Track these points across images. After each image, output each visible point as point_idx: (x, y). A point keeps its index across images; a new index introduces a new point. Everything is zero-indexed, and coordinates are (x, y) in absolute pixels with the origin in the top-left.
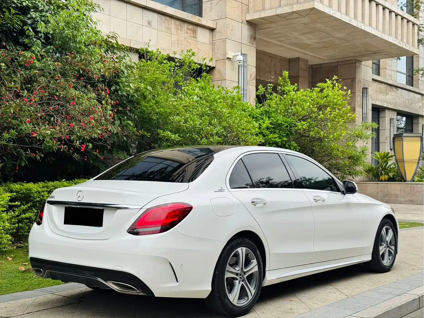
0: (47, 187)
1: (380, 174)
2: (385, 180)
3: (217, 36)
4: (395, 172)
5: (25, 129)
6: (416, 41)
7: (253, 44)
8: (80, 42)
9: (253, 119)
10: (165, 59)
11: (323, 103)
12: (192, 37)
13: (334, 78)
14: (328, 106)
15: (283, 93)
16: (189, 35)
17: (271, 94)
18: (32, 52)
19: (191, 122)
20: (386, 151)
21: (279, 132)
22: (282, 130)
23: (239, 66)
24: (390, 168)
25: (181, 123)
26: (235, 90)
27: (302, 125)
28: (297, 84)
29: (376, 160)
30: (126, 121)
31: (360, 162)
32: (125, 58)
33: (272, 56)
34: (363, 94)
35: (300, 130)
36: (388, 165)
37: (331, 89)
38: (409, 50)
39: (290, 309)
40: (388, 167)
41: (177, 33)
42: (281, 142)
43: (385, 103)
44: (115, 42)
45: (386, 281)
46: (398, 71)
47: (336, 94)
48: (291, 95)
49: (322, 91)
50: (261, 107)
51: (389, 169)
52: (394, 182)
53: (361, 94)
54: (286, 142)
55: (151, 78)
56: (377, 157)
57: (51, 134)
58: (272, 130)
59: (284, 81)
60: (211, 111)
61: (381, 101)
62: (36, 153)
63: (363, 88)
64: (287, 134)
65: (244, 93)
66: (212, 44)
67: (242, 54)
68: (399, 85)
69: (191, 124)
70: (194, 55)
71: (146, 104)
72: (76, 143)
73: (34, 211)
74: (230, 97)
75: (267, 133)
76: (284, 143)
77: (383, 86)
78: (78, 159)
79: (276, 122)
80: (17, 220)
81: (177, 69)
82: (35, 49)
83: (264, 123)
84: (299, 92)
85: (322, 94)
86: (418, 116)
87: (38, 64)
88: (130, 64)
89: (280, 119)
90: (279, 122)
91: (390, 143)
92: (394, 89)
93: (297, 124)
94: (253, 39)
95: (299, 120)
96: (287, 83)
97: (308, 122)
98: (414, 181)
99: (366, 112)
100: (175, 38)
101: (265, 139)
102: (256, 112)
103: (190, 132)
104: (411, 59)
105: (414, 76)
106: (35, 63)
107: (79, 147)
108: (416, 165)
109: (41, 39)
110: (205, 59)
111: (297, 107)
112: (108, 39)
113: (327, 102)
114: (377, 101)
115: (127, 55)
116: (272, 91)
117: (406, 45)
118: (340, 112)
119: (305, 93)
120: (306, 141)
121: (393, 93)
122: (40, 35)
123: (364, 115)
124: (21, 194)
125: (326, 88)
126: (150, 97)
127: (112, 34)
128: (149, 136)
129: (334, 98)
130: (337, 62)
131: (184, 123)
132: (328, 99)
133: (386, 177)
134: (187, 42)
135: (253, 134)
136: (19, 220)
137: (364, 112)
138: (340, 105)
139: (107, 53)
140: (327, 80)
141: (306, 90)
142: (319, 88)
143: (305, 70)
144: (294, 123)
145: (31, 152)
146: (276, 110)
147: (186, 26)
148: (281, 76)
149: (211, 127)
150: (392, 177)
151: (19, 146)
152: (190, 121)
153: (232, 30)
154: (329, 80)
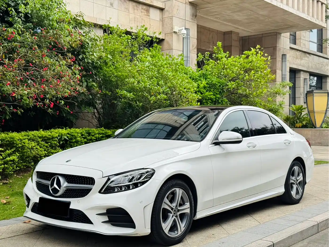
0: (28, 136)
1: (295, 122)
2: (299, 127)
3: (166, 14)
4: (307, 121)
5: (7, 90)
6: (324, 17)
7: (194, 21)
8: (52, 20)
9: (192, 80)
10: (123, 33)
11: (248, 67)
12: (146, 15)
13: (257, 47)
14: (252, 70)
15: (217, 59)
16: (143, 14)
17: (208, 60)
18: (14, 28)
19: (143, 83)
20: (301, 104)
21: (214, 90)
22: (215, 89)
23: (183, 38)
24: (304, 118)
25: (135, 84)
26: (180, 58)
27: (232, 85)
28: (228, 52)
29: (292, 111)
30: (91, 83)
31: (278, 113)
32: (91, 32)
33: (210, 30)
34: (282, 59)
35: (230, 89)
36: (302, 116)
37: (255, 56)
38: (319, 24)
39: (213, 234)
40: (302, 117)
41: (134, 12)
42: (215, 99)
43: (300, 67)
44: (82, 19)
45: (292, 210)
46: (310, 41)
47: (259, 59)
48: (223, 61)
49: (247, 57)
50: (200, 71)
51: (302, 118)
52: (306, 128)
53: (281, 60)
54: (219, 98)
55: (111, 48)
56: (293, 109)
57: (27, 94)
58: (208, 89)
59: (218, 50)
60: (159, 74)
61: (297, 64)
62: (17, 109)
63: (282, 55)
64: (220, 92)
65: (187, 60)
66: (162, 20)
67: (185, 29)
68: (311, 52)
69: (143, 85)
70: (146, 30)
71: (107, 69)
72: (47, 101)
73: (17, 155)
74: (174, 63)
75: (204, 91)
76: (217, 99)
77: (298, 53)
78: (52, 113)
79: (211, 83)
80: (3, 162)
81: (133, 41)
82: (17, 26)
83: (201, 83)
84: (230, 59)
85: (248, 60)
86: (326, 76)
87: (19, 38)
88: (94, 37)
89: (215, 80)
90: (214, 82)
91: (304, 98)
92: (308, 55)
93: (228, 84)
94: (194, 17)
95: (230, 81)
96: (220, 51)
97: (237, 82)
98: (322, 128)
99: (284, 74)
100: (132, 16)
101: (202, 96)
102: (195, 75)
103: (142, 91)
104: (321, 31)
105: (323, 44)
106: (17, 37)
107: (48, 104)
108: (324, 115)
109: (22, 18)
110: (155, 33)
111: (228, 70)
112: (76, 17)
113: (251, 66)
114: (293, 65)
115: (91, 30)
116: (209, 58)
117: (316, 20)
118: (262, 74)
119: (234, 59)
120: (236, 97)
121: (306, 58)
122: (20, 15)
123: (283, 76)
124: (6, 141)
125: (251, 55)
126: (110, 63)
127: (79, 13)
128: (110, 95)
129: (257, 63)
130: (262, 34)
131: (137, 84)
132: (252, 64)
133: (301, 124)
134: (142, 19)
135: (193, 92)
136: (4, 162)
137: (283, 74)
138: (262, 69)
139: (76, 28)
140: (252, 49)
141: (235, 57)
142: (245, 55)
143: (236, 41)
144: (225, 83)
145: (13, 109)
146: (212, 73)
147: (141, 6)
148: (216, 46)
149: (158, 87)
150: (305, 124)
151: (4, 104)
152: (141, 82)
153: (177, 10)
154: (253, 49)
